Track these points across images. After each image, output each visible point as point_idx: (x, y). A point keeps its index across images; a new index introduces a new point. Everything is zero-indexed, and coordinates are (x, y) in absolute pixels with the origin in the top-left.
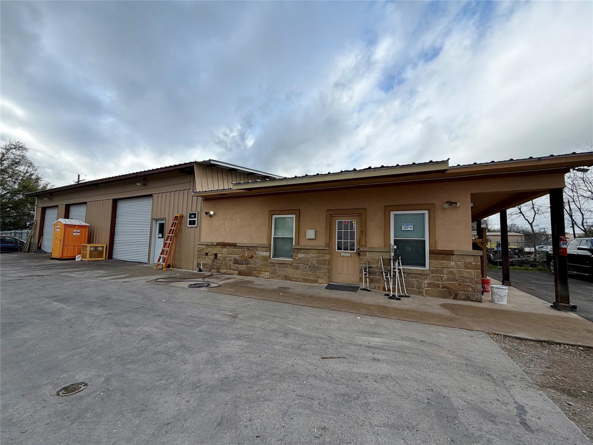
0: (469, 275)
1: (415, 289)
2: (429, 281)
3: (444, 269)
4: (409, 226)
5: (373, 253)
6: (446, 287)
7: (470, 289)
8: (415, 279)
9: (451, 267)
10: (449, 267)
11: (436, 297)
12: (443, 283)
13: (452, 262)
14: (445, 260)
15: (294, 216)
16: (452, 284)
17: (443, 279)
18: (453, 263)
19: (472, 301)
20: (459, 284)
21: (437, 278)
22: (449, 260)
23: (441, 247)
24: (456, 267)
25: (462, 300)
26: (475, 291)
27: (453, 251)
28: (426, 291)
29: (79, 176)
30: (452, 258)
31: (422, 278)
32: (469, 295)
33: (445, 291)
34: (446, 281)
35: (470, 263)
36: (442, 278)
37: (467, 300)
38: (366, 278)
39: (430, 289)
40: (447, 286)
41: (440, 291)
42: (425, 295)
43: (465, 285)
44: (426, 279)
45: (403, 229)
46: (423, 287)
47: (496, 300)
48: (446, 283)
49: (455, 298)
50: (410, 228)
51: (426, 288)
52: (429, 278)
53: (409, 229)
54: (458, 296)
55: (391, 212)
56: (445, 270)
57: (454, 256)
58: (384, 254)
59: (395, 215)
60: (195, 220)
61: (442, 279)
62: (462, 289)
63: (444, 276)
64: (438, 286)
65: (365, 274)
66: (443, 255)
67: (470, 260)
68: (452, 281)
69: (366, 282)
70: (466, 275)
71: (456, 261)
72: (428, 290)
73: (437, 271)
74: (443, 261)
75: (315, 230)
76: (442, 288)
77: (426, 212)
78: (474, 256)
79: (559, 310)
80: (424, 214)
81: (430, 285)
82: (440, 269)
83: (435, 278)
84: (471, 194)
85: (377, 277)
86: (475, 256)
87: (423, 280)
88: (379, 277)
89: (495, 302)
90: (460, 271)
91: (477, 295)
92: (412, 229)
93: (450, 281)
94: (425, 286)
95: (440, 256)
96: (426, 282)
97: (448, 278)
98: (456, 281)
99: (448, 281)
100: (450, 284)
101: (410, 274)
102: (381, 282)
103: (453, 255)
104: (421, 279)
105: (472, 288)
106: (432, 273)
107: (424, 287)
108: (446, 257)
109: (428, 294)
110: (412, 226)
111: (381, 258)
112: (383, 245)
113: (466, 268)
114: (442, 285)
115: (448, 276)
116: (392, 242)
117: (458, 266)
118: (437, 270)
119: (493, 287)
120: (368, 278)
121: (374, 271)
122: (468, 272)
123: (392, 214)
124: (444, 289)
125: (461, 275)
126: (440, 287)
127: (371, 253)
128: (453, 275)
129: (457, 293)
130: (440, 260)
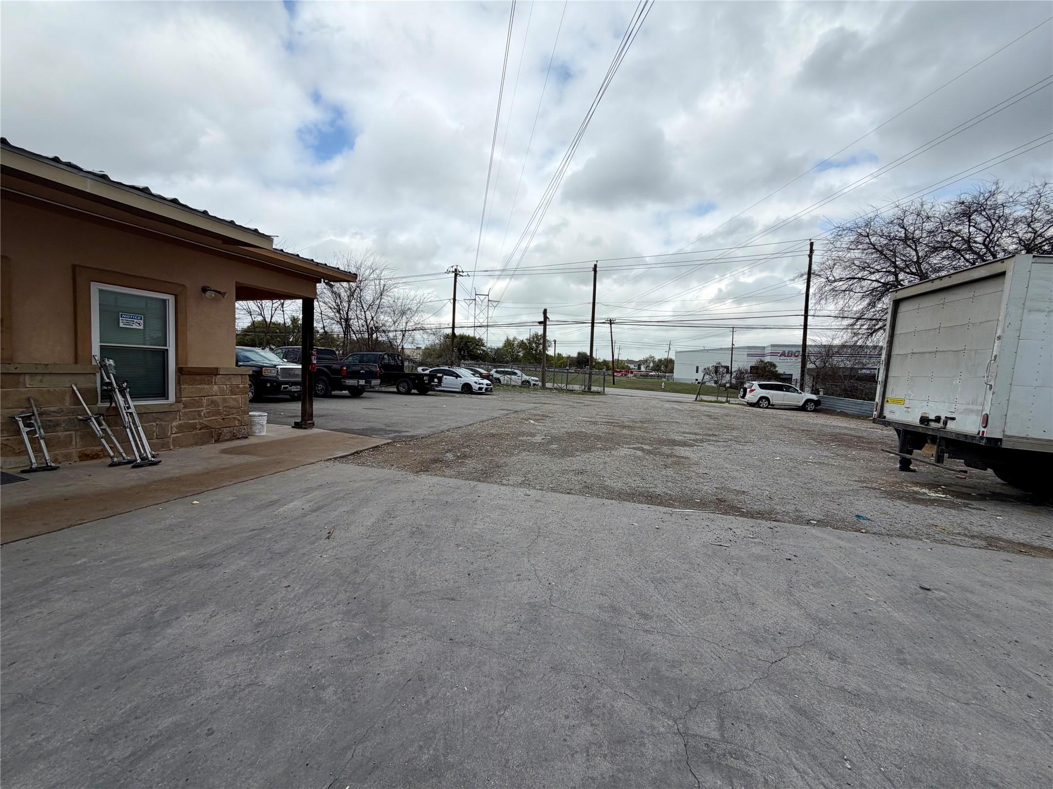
0: (236, 404)
1: (154, 441)
2: (180, 422)
3: (203, 398)
4: (135, 320)
5: (47, 378)
6: (206, 427)
7: (237, 423)
8: (154, 424)
9: (214, 393)
10: (210, 394)
11: (191, 445)
12: (201, 421)
13: (215, 386)
14: (205, 384)
16: (214, 421)
17: (202, 414)
18: (216, 388)
19: (238, 438)
20: (223, 419)
21: (193, 414)
22: (210, 382)
23: (195, 362)
24: (220, 393)
25: (227, 440)
27: (217, 369)
28: (173, 440)
30: (215, 380)
31: (168, 419)
32: (235, 431)
33: (205, 432)
34: (206, 417)
35: (237, 386)
36: (199, 413)
37: (233, 440)
38: (34, 441)
39: (180, 434)
40: (208, 424)
41: (196, 434)
42: (172, 447)
43: (230, 419)
44: (175, 419)
45: (121, 325)
46: (169, 434)
47: (257, 431)
48: (205, 421)
49: (218, 441)
50: (138, 325)
51: (175, 435)
52: (180, 416)
53: (134, 326)
54: (221, 437)
55: (92, 284)
56: (205, 401)
57: (218, 376)
58: (82, 378)
59: (100, 291)
61: (199, 415)
62: (227, 425)
63: (202, 410)
64: (193, 427)
65: (28, 433)
66: (203, 376)
67: (237, 381)
68: (214, 416)
69: (38, 450)
70: (232, 403)
71: (220, 383)
72: (177, 437)
73: (192, 403)
74: (202, 386)
76: (200, 430)
77: (171, 299)
79: (304, 428)
80: (164, 301)
81: (180, 428)
82: (197, 398)
83: (189, 415)
84: (235, 285)
85: (60, 434)
86: (243, 376)
87: (169, 421)
88: (67, 433)
89: (256, 434)
90: (225, 398)
91: (244, 429)
92: (141, 327)
93: (211, 417)
94: (174, 432)
95: (198, 378)
96: (174, 424)
97: (208, 412)
98: (220, 414)
99: (209, 417)
100: (212, 420)
101: (144, 415)
102: (74, 443)
103: (216, 374)
104: (166, 422)
105: (239, 420)
106: (185, 407)
107: (172, 434)
108: (206, 378)
109: (178, 443)
110: (142, 321)
111: (75, 388)
112: (70, 358)
113: (233, 393)
114: (201, 424)
115: (209, 409)
116: (96, 351)
117: (222, 392)
118: (193, 402)
119: (255, 416)
121: (50, 421)
122: (235, 400)
123: (95, 287)
124: (203, 431)
125: (225, 405)
126: (197, 429)
127: (39, 378)
128: (215, 407)
129: (220, 432)
130: (198, 385)
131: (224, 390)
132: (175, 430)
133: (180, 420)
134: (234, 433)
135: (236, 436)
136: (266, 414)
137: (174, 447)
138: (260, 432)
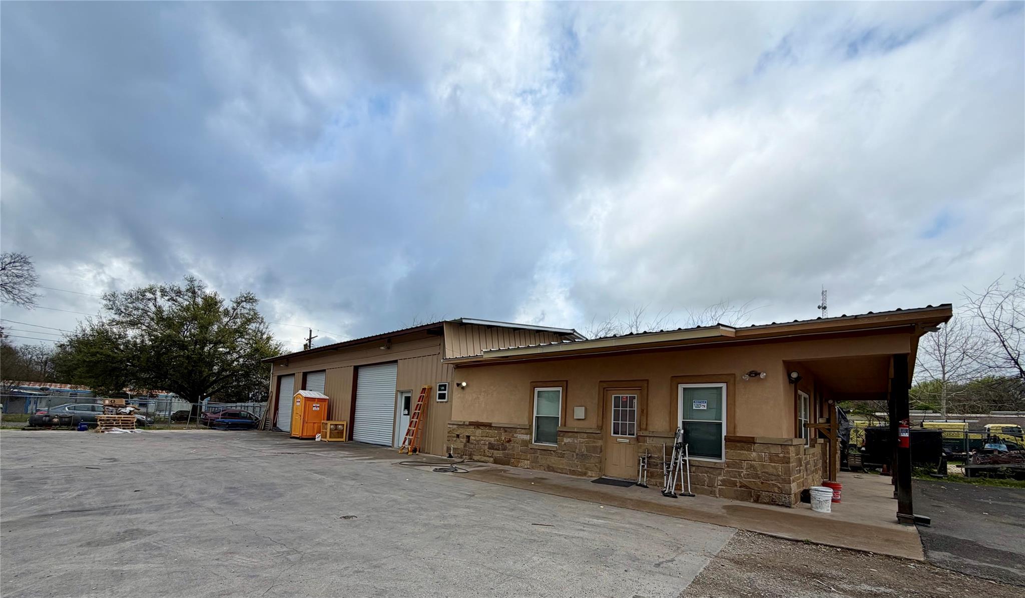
0: (775, 472)
1: (705, 487)
2: (724, 478)
3: (743, 462)
4: (702, 404)
5: (655, 439)
6: (745, 486)
7: (776, 490)
8: (706, 475)
9: (752, 459)
10: (748, 459)
11: (731, 498)
12: (741, 480)
13: (753, 453)
14: (745, 450)
15: (560, 389)
16: (753, 483)
17: (742, 475)
18: (754, 454)
19: (779, 505)
20: (762, 483)
21: (734, 473)
22: (749, 450)
23: (741, 432)
24: (758, 459)
25: (765, 503)
26: (782, 493)
27: (754, 438)
28: (719, 491)
29: (311, 331)
30: (754, 447)
31: (714, 473)
32: (773, 497)
33: (744, 491)
34: (745, 478)
35: (777, 455)
36: (740, 473)
37: (772, 504)
38: (643, 471)
39: (724, 487)
40: (747, 484)
41: (737, 490)
42: (718, 496)
43: (769, 484)
44: (720, 474)
45: (694, 408)
46: (716, 485)
48: (745, 481)
49: (756, 501)
50: (703, 407)
51: (720, 487)
52: (724, 473)
53: (701, 408)
54: (760, 499)
55: (679, 385)
56: (745, 464)
57: (756, 445)
59: (684, 389)
60: (445, 394)
61: (740, 475)
62: (766, 490)
63: (742, 472)
64: (734, 484)
65: (642, 466)
66: (742, 443)
67: (777, 450)
68: (753, 478)
69: (643, 476)
70: (771, 470)
71: (759, 451)
72: (722, 489)
73: (734, 465)
74: (742, 452)
75: (586, 409)
76: (740, 487)
77: (724, 386)
78: (781, 445)
80: (721, 388)
81: (724, 482)
82: (738, 461)
83: (731, 474)
84: (784, 362)
85: (658, 470)
86: (783, 446)
87: (716, 475)
90: (764, 465)
91: (785, 497)
92: (705, 408)
93: (750, 478)
94: (719, 484)
95: (738, 445)
96: (720, 478)
97: (748, 475)
98: (759, 478)
99: (748, 478)
100: (751, 481)
103: (755, 443)
104: (714, 475)
105: (779, 488)
106: (728, 467)
108: (746, 446)
109: (722, 494)
110: (706, 404)
111: (664, 446)
112: (668, 428)
113: (771, 461)
114: (740, 482)
115: (749, 472)
116: (680, 425)
117: (761, 459)
118: (734, 463)
120: (645, 471)
121: (654, 462)
122: (774, 467)
123: (681, 387)
124: (743, 489)
125: (764, 471)
126: (737, 486)
127: (652, 439)
128: (754, 471)
129: (759, 494)
130: (738, 450)
131: (762, 457)
132: (720, 483)
133: (724, 476)
134: (774, 499)
135: (775, 502)
137: (719, 495)
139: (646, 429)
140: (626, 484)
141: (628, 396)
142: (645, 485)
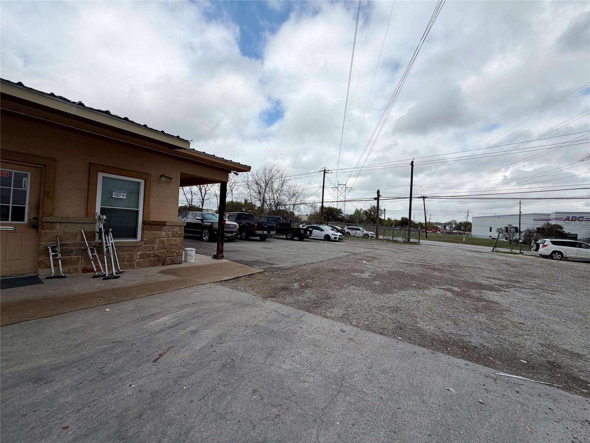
0: (175, 243)
1: (126, 263)
2: (142, 253)
3: (156, 239)
4: (122, 194)
5: (68, 225)
6: (157, 256)
7: (175, 254)
8: (126, 253)
9: (163, 236)
10: (160, 237)
11: (147, 267)
12: (154, 252)
14: (158, 231)
16: (162, 253)
18: (164, 233)
19: (176, 263)
20: (167, 251)
21: (149, 248)
22: (161, 230)
23: (154, 217)
24: (166, 236)
25: (168, 264)
26: (178, 256)
27: (165, 222)
28: (137, 263)
30: (164, 228)
31: (134, 250)
32: (174, 259)
33: (156, 259)
34: (157, 250)
35: (177, 232)
36: (153, 247)
37: (172, 264)
38: (56, 261)
39: (141, 260)
40: (158, 254)
41: (151, 260)
42: (136, 267)
43: (172, 251)
44: (139, 250)
45: (114, 196)
47: (189, 259)
48: (156, 252)
49: (163, 264)
50: (123, 196)
51: (138, 260)
52: (142, 249)
53: (121, 197)
54: (165, 262)
55: (99, 173)
56: (157, 240)
57: (165, 226)
58: (87, 226)
59: (103, 177)
61: (153, 249)
62: (169, 255)
63: (155, 246)
64: (149, 256)
65: (53, 256)
66: (157, 226)
67: (177, 229)
68: (162, 250)
69: (56, 265)
70: (173, 242)
71: (167, 231)
72: (140, 261)
74: (156, 232)
76: (153, 257)
77: (142, 182)
78: (180, 226)
79: (218, 259)
80: (139, 182)
81: (141, 256)
82: (153, 239)
83: (147, 249)
84: (181, 172)
85: (73, 257)
86: (181, 227)
87: (135, 252)
88: (77, 256)
89: (188, 261)
90: (169, 239)
91: (180, 258)
92: (125, 198)
93: (160, 250)
94: (137, 258)
95: (154, 227)
96: (138, 253)
97: (159, 247)
98: (165, 249)
99: (159, 250)
100: (160, 252)
101: (121, 248)
102: (80, 262)
103: (165, 225)
104: (133, 252)
105: (177, 253)
106: (145, 244)
107: (136, 259)
108: (159, 227)
109: (140, 265)
110: (125, 194)
111: (83, 231)
112: (83, 214)
113: (174, 236)
114: (154, 254)
115: (159, 245)
116: (98, 211)
118: (150, 241)
119: (188, 250)
120: (60, 261)
121: (68, 249)
122: (175, 240)
123: (100, 175)
124: (155, 258)
125: (169, 243)
126: (151, 257)
127: (64, 225)
128: (163, 244)
129: (165, 259)
130: (154, 231)
131: (168, 235)
132: (138, 257)
133: (142, 251)
134: (174, 260)
135: (174, 262)
136: (195, 249)
137: (137, 267)
138: (190, 260)
139: (52, 215)
140: (34, 280)
141: (13, 171)
142: (63, 275)
